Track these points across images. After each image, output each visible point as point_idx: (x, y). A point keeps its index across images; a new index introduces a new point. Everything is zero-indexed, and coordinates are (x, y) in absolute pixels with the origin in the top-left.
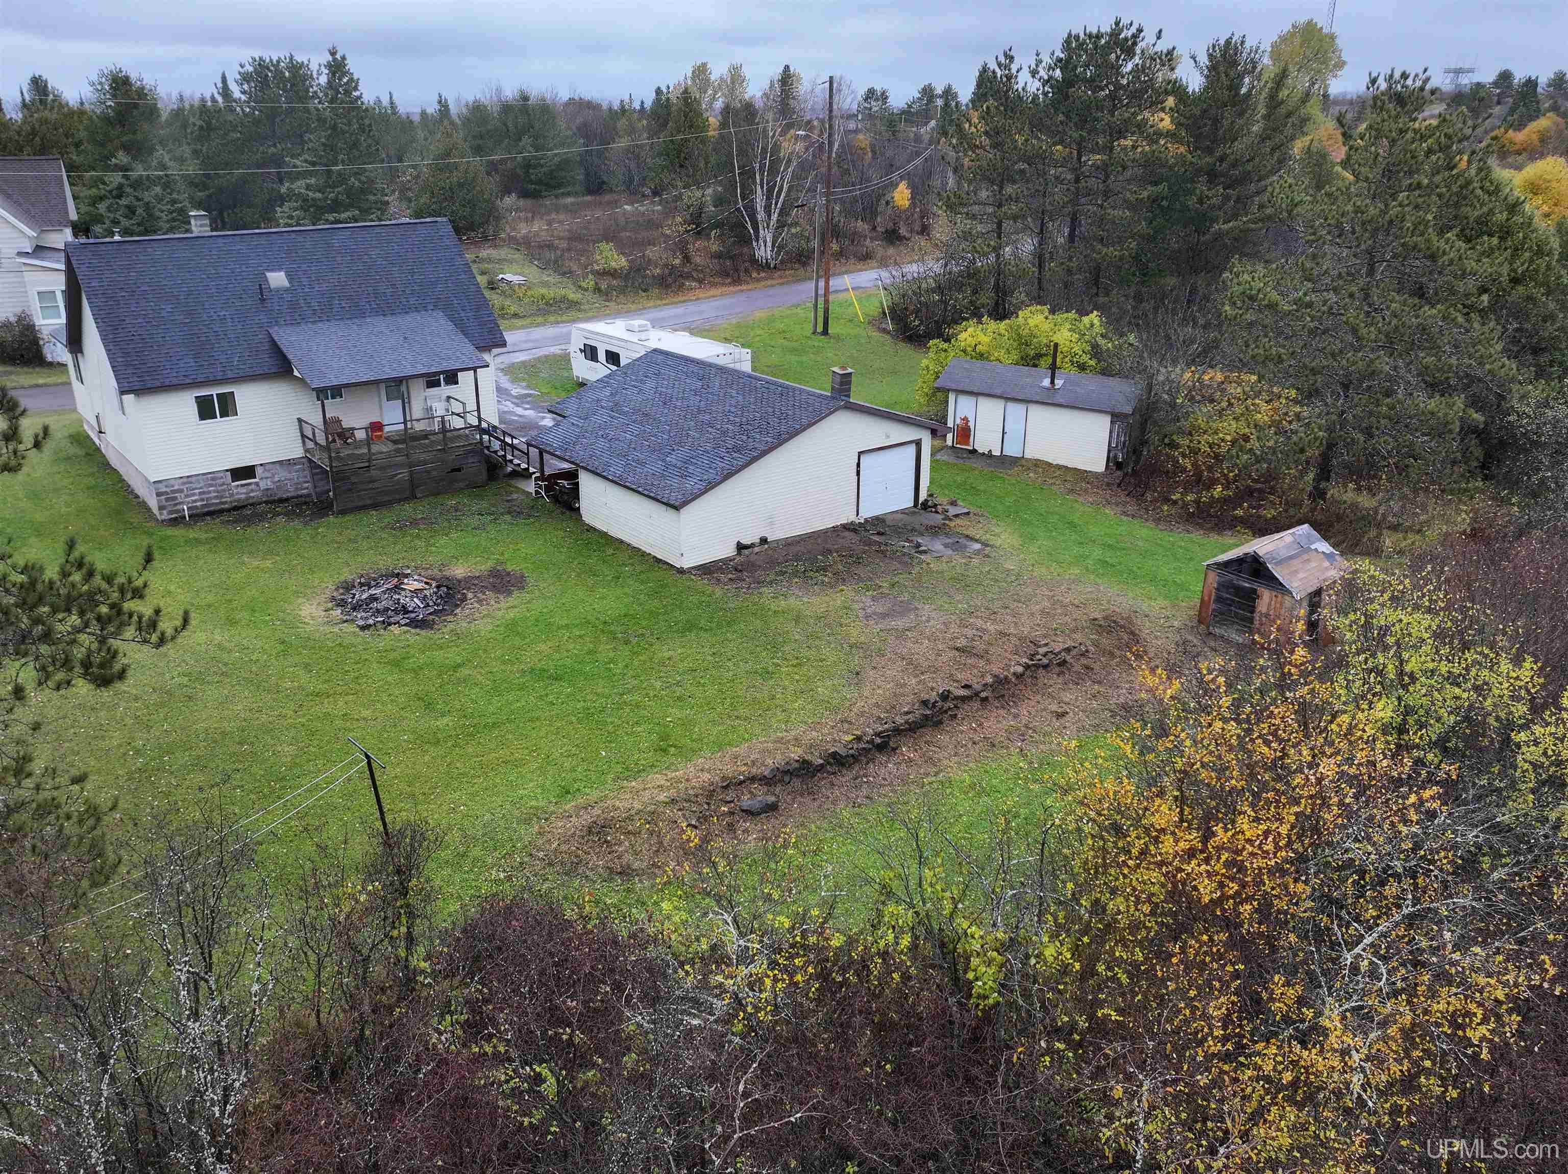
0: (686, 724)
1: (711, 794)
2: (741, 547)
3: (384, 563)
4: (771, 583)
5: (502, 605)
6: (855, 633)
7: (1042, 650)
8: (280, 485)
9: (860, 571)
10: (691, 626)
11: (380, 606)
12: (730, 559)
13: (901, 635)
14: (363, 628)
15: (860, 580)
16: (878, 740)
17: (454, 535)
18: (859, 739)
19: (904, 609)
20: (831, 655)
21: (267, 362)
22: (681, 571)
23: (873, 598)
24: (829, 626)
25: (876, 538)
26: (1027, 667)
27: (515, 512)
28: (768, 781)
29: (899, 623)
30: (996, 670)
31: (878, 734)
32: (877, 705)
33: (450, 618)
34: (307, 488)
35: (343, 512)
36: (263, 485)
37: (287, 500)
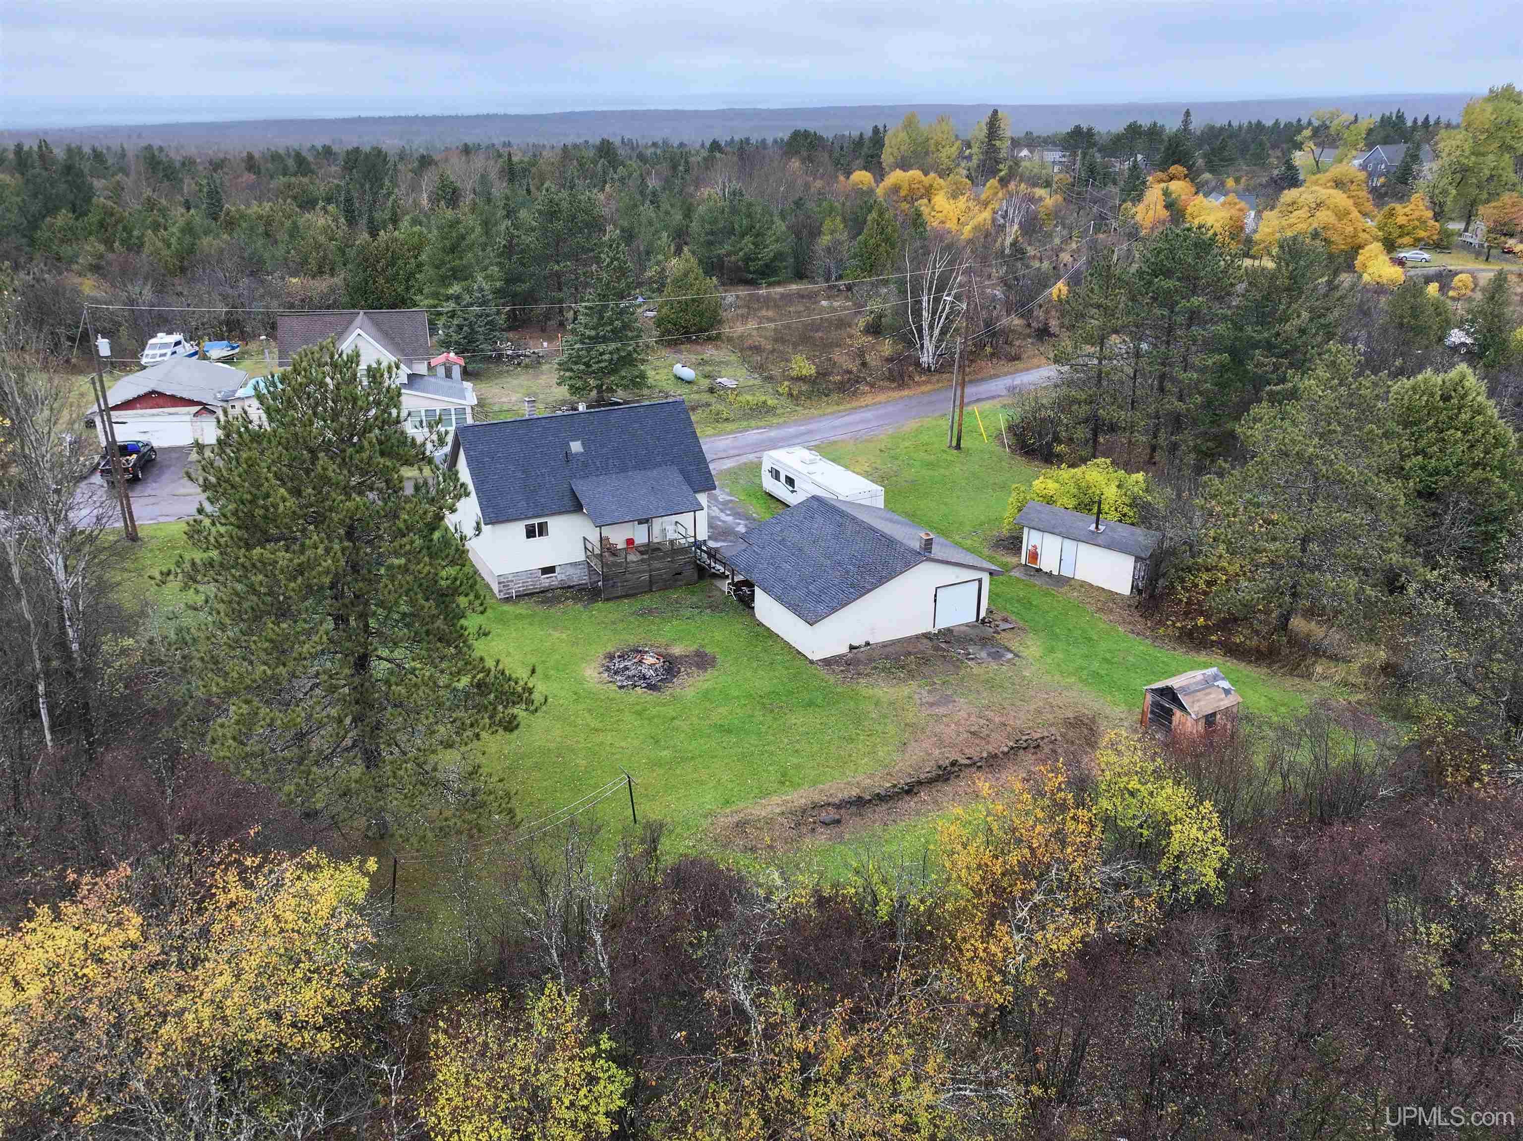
0: (798, 767)
1: (804, 811)
2: (852, 648)
3: (633, 640)
4: (866, 675)
5: (701, 678)
6: (910, 717)
7: (1024, 738)
8: (570, 577)
9: (925, 670)
10: (811, 704)
11: (630, 673)
12: (844, 655)
13: (938, 719)
14: (621, 687)
15: (925, 677)
16: (906, 788)
17: (675, 623)
18: (895, 786)
19: (947, 700)
20: (891, 729)
21: (568, 502)
22: (812, 662)
23: (929, 692)
24: (895, 709)
25: (943, 645)
26: (1012, 748)
27: (713, 607)
28: (838, 807)
29: (941, 710)
30: (991, 749)
31: (907, 784)
32: (911, 766)
33: (670, 685)
34: (585, 580)
35: (608, 600)
36: (559, 578)
37: (572, 587)
